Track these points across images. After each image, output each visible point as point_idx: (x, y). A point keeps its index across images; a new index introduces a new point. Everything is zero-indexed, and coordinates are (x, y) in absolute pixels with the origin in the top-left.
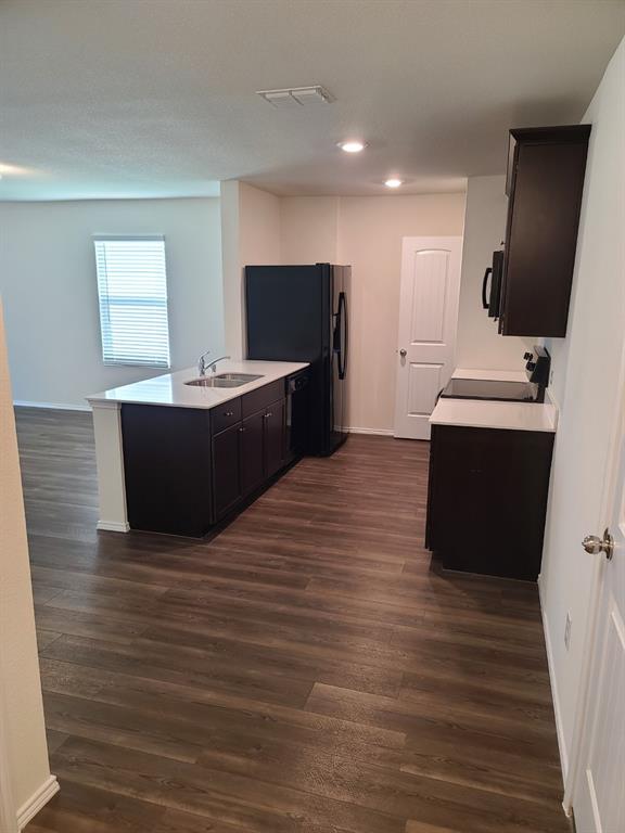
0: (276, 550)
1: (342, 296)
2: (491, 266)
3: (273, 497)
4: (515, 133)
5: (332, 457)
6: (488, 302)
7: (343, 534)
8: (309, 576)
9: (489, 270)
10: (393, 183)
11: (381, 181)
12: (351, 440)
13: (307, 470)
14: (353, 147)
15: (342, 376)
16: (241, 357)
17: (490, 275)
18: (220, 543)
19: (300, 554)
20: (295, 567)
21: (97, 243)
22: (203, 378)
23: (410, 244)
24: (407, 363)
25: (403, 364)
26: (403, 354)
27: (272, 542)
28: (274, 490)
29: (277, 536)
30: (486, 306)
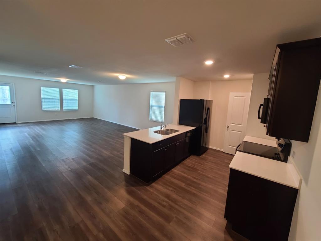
0: (168, 196)
1: (208, 109)
2: (263, 103)
3: (177, 170)
4: (279, 46)
5: (201, 157)
6: (260, 117)
7: (194, 195)
8: (174, 216)
9: (261, 105)
10: (227, 76)
11: (222, 76)
12: (208, 150)
13: (191, 161)
14: (209, 63)
15: (206, 132)
16: (177, 123)
17: (262, 107)
18: (152, 187)
19: (175, 201)
20: (171, 208)
21: (151, 93)
22: (161, 130)
23: (232, 94)
24: (229, 130)
25: (228, 130)
26: (228, 127)
27: (168, 192)
28: (178, 167)
29: (171, 189)
30: (259, 118)
